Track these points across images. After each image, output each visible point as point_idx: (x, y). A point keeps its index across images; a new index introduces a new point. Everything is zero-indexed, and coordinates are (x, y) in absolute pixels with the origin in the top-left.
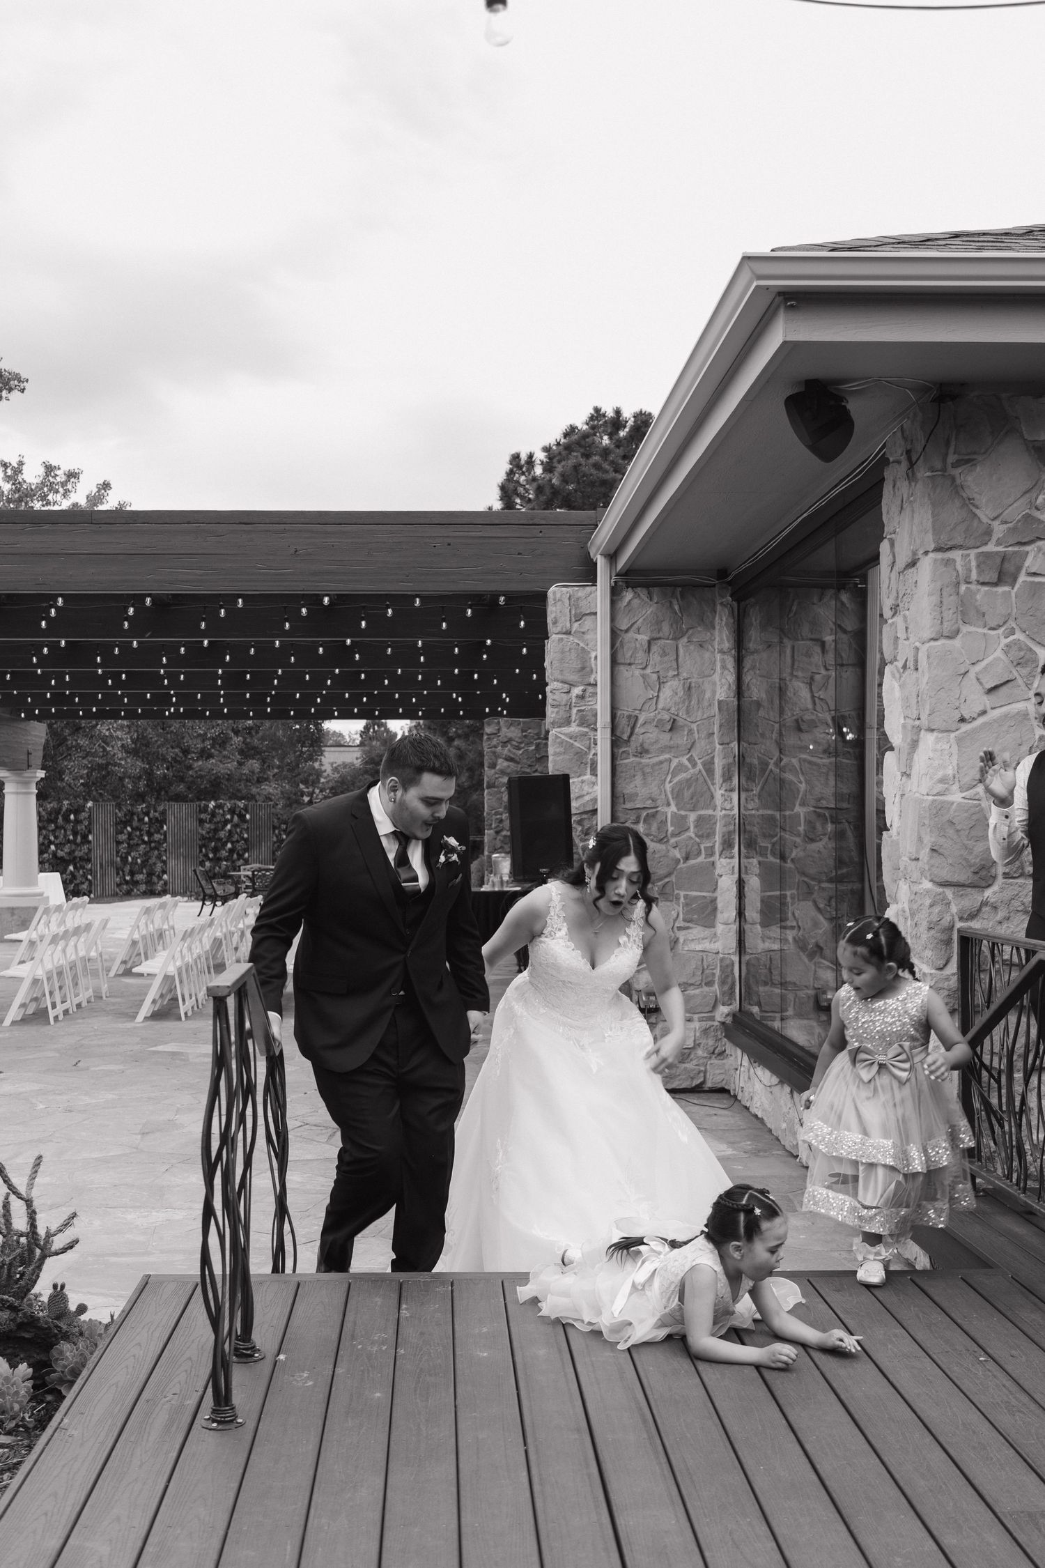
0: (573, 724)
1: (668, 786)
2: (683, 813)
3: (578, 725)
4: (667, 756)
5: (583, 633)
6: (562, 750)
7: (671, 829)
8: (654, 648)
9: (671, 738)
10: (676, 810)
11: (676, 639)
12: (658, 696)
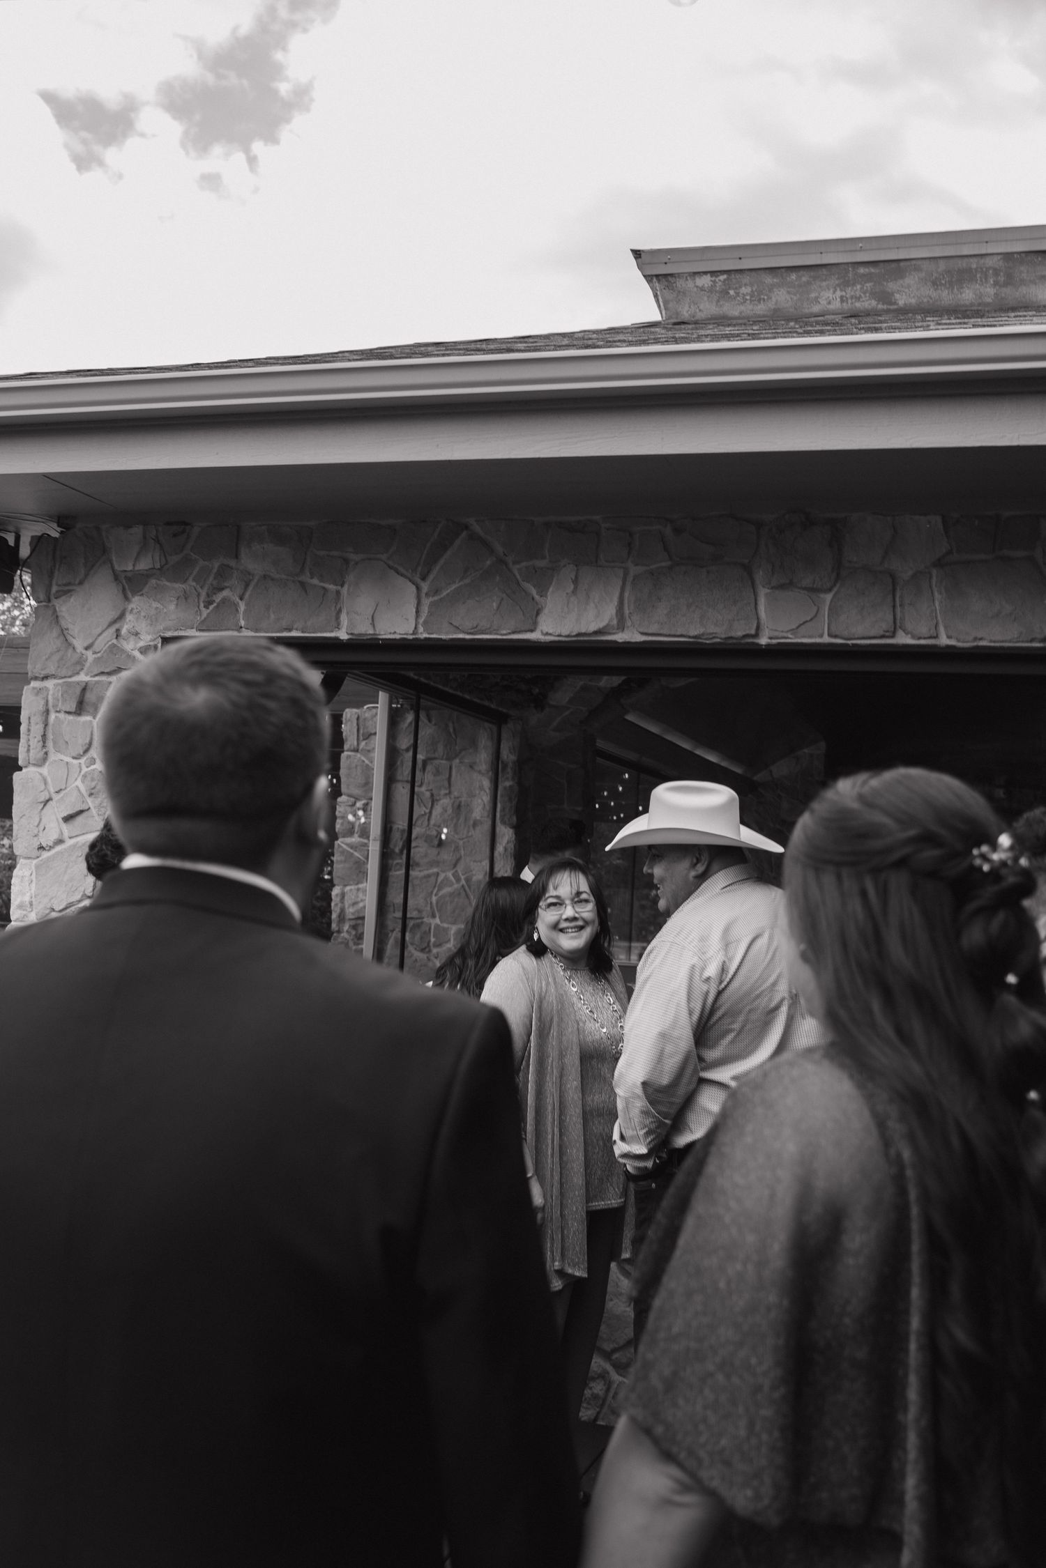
0: (356, 835)
1: (434, 899)
2: (445, 925)
3: (360, 836)
4: (435, 870)
5: (369, 751)
6: (343, 858)
7: (433, 940)
8: (429, 768)
9: (439, 854)
10: (439, 923)
11: (449, 759)
12: (430, 813)
